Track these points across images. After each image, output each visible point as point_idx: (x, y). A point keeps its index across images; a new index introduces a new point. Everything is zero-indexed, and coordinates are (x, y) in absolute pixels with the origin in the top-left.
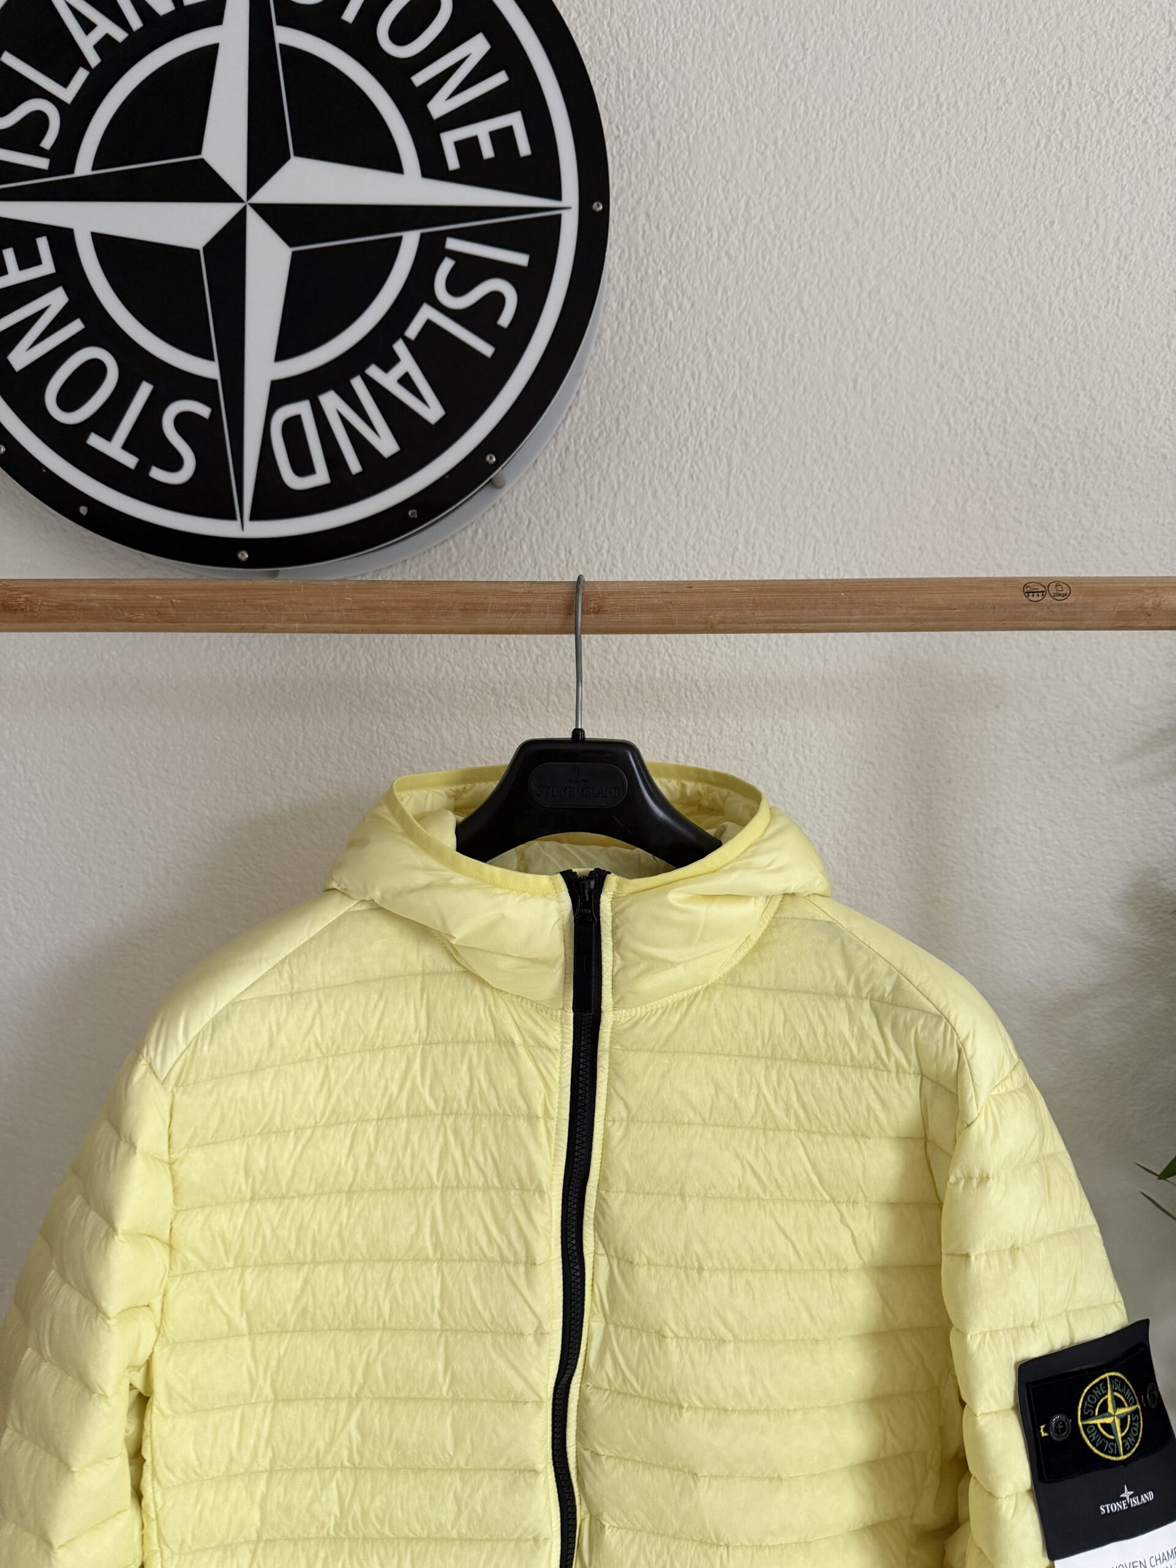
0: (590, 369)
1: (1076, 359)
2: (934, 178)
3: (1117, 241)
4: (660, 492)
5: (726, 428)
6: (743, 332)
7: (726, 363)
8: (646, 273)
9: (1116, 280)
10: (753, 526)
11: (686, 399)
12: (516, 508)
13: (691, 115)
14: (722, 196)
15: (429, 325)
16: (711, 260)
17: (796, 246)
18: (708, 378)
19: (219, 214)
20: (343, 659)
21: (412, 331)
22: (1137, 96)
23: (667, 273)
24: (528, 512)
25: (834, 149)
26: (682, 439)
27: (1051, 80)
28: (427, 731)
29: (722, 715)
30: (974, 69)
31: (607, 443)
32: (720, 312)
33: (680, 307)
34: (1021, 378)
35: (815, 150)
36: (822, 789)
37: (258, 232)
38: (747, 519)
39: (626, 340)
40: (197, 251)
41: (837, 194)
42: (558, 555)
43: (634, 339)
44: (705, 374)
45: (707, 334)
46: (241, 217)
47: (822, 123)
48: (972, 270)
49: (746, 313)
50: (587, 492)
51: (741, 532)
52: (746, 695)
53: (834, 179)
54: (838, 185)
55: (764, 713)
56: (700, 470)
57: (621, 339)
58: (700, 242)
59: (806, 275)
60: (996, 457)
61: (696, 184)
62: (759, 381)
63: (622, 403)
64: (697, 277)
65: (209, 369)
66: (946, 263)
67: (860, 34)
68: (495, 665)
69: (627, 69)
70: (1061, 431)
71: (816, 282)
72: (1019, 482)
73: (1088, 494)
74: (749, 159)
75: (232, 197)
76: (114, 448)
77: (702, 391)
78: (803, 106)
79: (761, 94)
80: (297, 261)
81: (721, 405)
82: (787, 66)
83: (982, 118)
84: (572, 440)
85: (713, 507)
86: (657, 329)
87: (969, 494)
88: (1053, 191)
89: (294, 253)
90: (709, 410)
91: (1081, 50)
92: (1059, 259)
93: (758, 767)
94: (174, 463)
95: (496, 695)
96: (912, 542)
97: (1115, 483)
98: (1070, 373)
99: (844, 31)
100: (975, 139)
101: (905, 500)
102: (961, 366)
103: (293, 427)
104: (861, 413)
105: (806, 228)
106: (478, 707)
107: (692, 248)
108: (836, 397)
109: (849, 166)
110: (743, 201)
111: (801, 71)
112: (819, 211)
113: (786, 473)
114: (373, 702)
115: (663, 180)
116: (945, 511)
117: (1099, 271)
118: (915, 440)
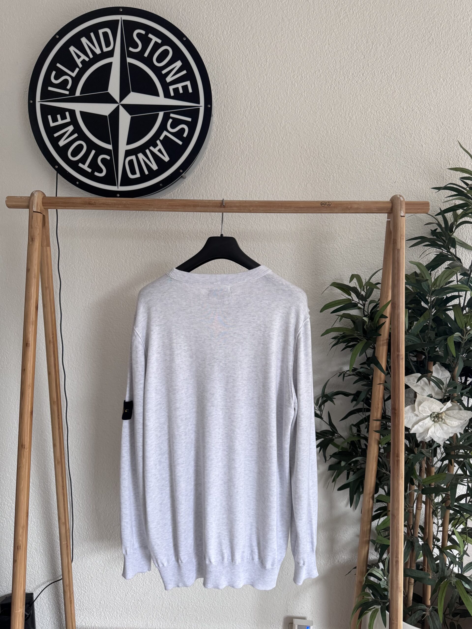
0: (209, 147)
1: (337, 146)
2: (300, 97)
3: (349, 114)
4: (227, 180)
5: (244, 163)
6: (249, 138)
7: (245, 146)
8: (224, 121)
9: (348, 125)
11: (234, 155)
12: (189, 184)
13: (236, 79)
14: (244, 101)
15: (166, 136)
16: (241, 118)
17: (263, 114)
19: (113, 107)
21: (162, 138)
23: (230, 121)
24: (192, 185)
25: (274, 89)
26: (233, 166)
27: (332, 70)
28: (165, 243)
30: (312, 67)
31: (213, 167)
32: (243, 132)
33: (233, 131)
34: (322, 151)
35: (269, 88)
36: (268, 260)
37: (122, 112)
38: (250, 188)
39: (218, 139)
40: (107, 116)
41: (275, 100)
42: (200, 197)
43: (220, 139)
44: (239, 149)
45: (240, 138)
46: (118, 107)
47: (271, 81)
48: (310, 121)
49: (250, 132)
50: (208, 180)
51: (248, 191)
54: (275, 98)
56: (237, 174)
58: (238, 113)
59: (266, 122)
60: (315, 172)
61: (237, 97)
62: (253, 151)
63: (217, 156)
64: (237, 123)
65: (109, 147)
66: (303, 119)
67: (281, 57)
69: (220, 66)
70: (333, 165)
71: (268, 124)
72: (321, 179)
73: (340, 182)
74: (252, 91)
75: (116, 102)
76: (85, 167)
77: (238, 153)
78: (266, 77)
79: (255, 73)
80: (132, 119)
81: (243, 157)
82: (262, 66)
83: (314, 81)
84: (204, 166)
85: (241, 184)
86: (227, 136)
87: (308, 182)
89: (131, 117)
90: (240, 158)
91: (340, 62)
92: (333, 119)
93: (252, 254)
94: (101, 171)
95: (184, 234)
96: (293, 195)
97: (347, 179)
99: (277, 56)
100: (311, 86)
101: (291, 183)
102: (307, 147)
103: (131, 162)
104: (280, 160)
105: (266, 110)
106: (178, 237)
107: (236, 115)
108: (273, 156)
109: (278, 93)
110: (250, 102)
111: (265, 67)
112: (270, 105)
113: (260, 176)
114: (151, 235)
115: (229, 96)
116: (302, 186)
117: (344, 122)
118: (294, 167)
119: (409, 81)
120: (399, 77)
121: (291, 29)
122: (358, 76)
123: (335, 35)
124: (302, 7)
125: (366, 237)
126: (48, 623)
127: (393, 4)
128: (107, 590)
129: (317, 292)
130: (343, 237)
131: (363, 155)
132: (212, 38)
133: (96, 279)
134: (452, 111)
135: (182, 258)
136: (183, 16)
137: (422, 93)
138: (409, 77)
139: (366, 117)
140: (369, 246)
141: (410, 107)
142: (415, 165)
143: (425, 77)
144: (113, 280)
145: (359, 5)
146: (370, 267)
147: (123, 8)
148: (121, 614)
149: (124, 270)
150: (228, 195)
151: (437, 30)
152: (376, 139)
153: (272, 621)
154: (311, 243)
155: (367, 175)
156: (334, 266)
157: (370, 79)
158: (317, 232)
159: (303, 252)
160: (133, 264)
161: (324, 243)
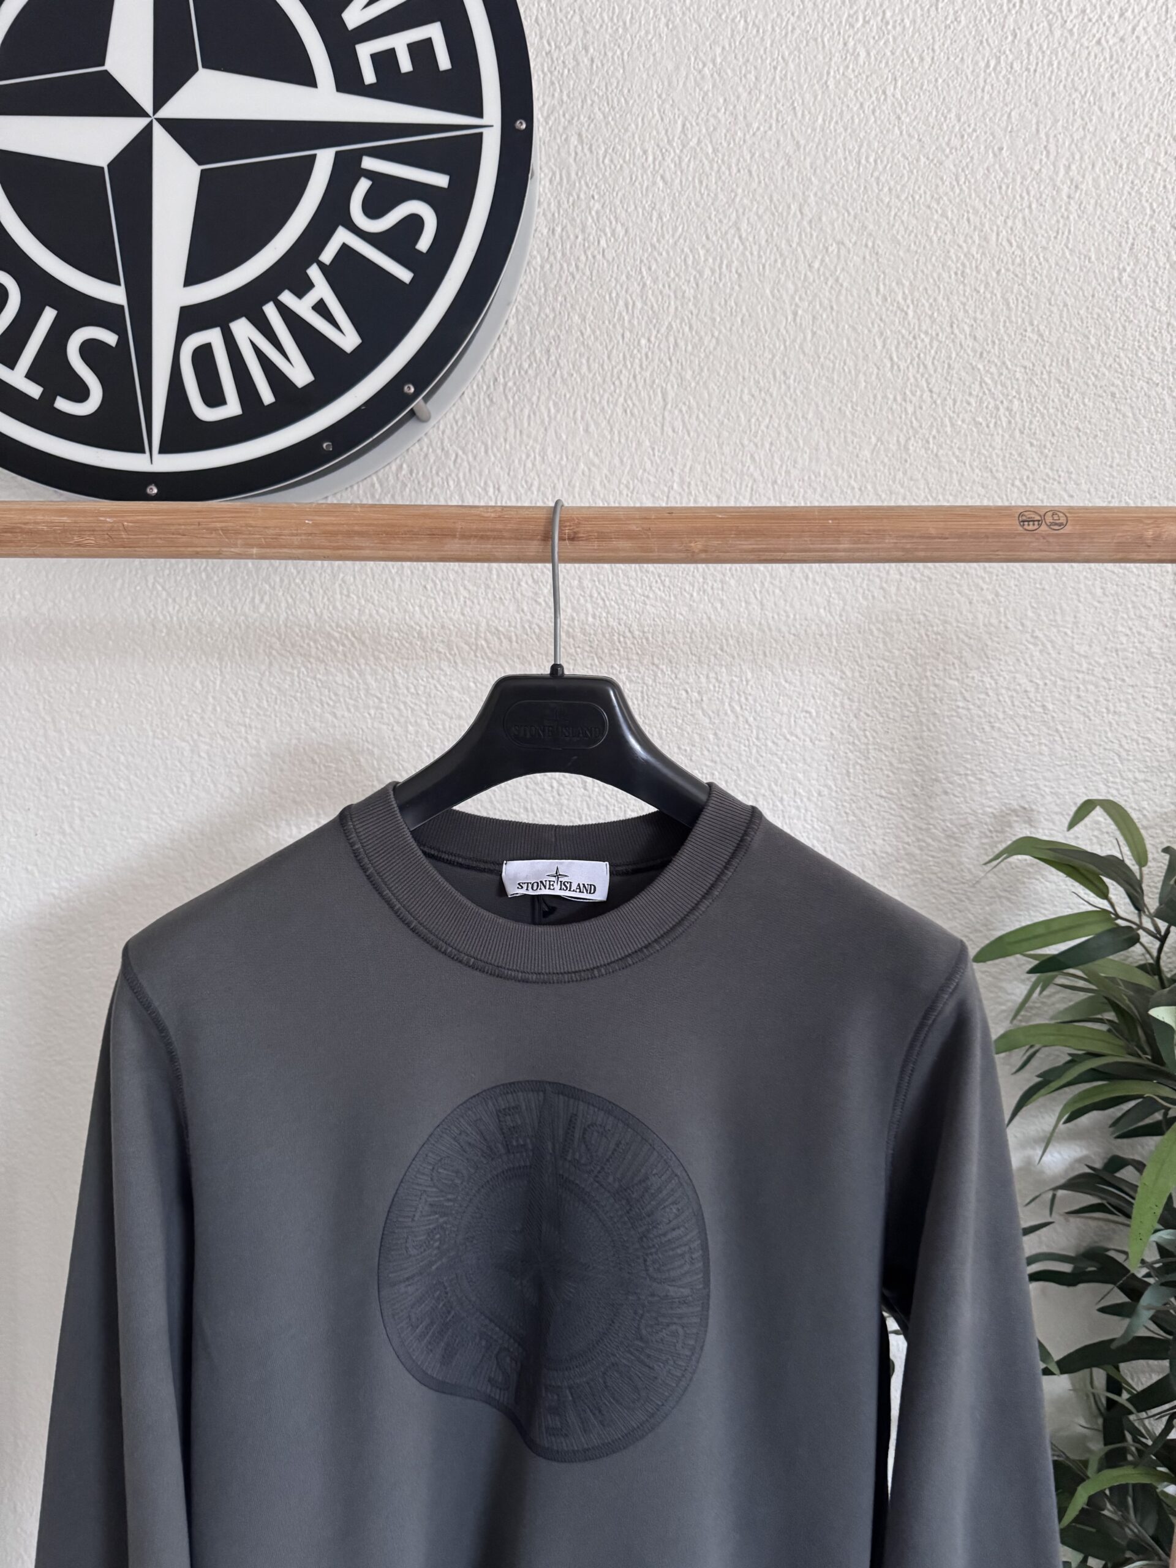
0: (519, 298)
2: (878, 100)
3: (1068, 168)
4: (592, 428)
5: (661, 361)
6: (679, 260)
7: (661, 292)
8: (578, 197)
9: (1066, 210)
10: (689, 464)
11: (619, 330)
12: (442, 443)
13: (625, 29)
14: (658, 117)
15: (345, 249)
16: (646, 184)
17: (734, 170)
18: (642, 308)
19: (125, 129)
20: (262, 600)
21: (328, 255)
22: (1091, 16)
23: (601, 196)
24: (455, 447)
25: (775, 68)
26: (615, 371)
28: (351, 676)
29: (656, 661)
31: (536, 375)
32: (655, 239)
33: (613, 233)
34: (966, 311)
35: (755, 68)
36: (758, 738)
38: (682, 458)
39: (557, 267)
40: (102, 169)
41: (777, 115)
42: (487, 492)
43: (565, 265)
44: (639, 305)
45: (641, 261)
46: (148, 129)
47: (762, 39)
48: (917, 197)
49: (681, 241)
50: (516, 427)
51: (677, 471)
52: (681, 641)
53: (774, 99)
54: (778, 106)
55: (699, 660)
56: (634, 404)
57: (551, 266)
58: (634, 164)
59: (745, 201)
60: (939, 395)
61: (631, 102)
62: (695, 312)
63: (552, 333)
64: (631, 203)
65: (114, 294)
66: (890, 190)
68: (420, 606)
70: (1007, 368)
71: (754, 209)
72: (963, 421)
73: (1035, 433)
74: (687, 78)
75: (138, 111)
76: (17, 377)
77: (636, 323)
78: (742, 22)
79: (699, 9)
80: (206, 179)
81: (656, 337)
83: (930, 38)
84: (501, 371)
85: (647, 443)
86: (590, 257)
87: (911, 432)
88: (1002, 115)
89: (203, 171)
90: (643, 342)
92: (1008, 187)
95: (424, 640)
96: (852, 482)
97: (1063, 423)
98: (1017, 306)
100: (922, 59)
101: (845, 437)
102: (905, 299)
103: (203, 356)
104: (801, 347)
105: (745, 152)
106: (404, 651)
107: (626, 171)
108: (775, 330)
109: (790, 87)
110: (680, 122)
112: (758, 133)
113: (723, 409)
114: (293, 646)
115: (596, 99)
116: (887, 450)
117: (1049, 200)
118: (857, 376)
122: (1105, 19)
125: (1137, 644)
129: (953, 860)
130: (1049, 645)
131: (1124, 327)
133: (77, 821)
135: (417, 732)
139: (1137, 181)
140: (1152, 683)
144: (144, 823)
146: (1156, 764)
149: (188, 781)
150: (597, 484)
154: (925, 670)
155: (1140, 405)
156: (1017, 761)
157: (1150, 29)
158: (949, 627)
159: (893, 704)
160: (225, 759)
161: (978, 668)
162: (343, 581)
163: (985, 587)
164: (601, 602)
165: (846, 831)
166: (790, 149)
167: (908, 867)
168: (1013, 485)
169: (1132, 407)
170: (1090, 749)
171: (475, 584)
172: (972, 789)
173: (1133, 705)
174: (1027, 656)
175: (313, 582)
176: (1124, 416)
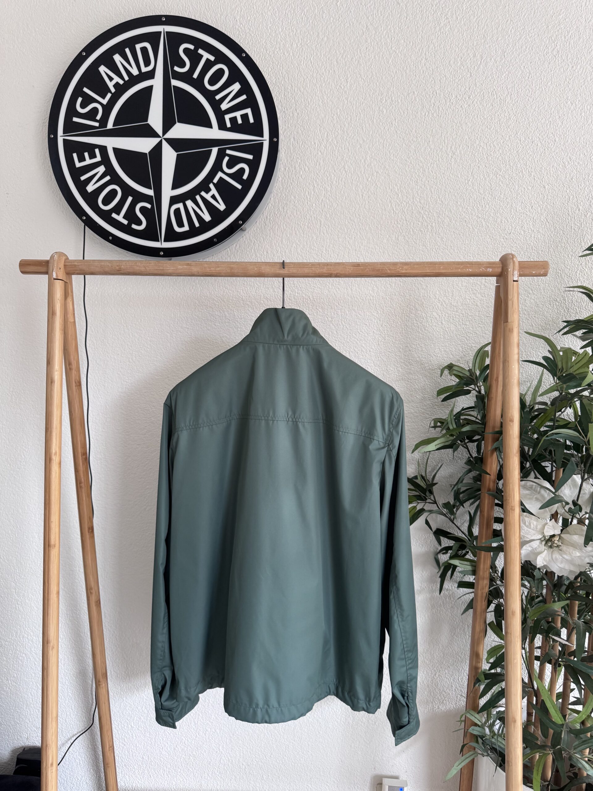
0: (275, 191)
1: (437, 188)
2: (390, 126)
3: (451, 148)
4: (297, 232)
5: (319, 211)
6: (325, 179)
7: (320, 189)
8: (293, 158)
9: (451, 161)
10: (328, 244)
11: (306, 201)
12: (250, 238)
13: (309, 104)
14: (319, 132)
15: (221, 178)
16: (315, 154)
17: (343, 149)
18: (314, 194)
19: (154, 142)
20: (193, 288)
21: (216, 180)
23: (300, 158)
24: (254, 239)
25: (357, 116)
26: (305, 214)
27: (430, 92)
28: (220, 313)
30: (404, 88)
31: (280, 216)
32: (318, 172)
33: (305, 169)
34: (418, 194)
35: (350, 116)
37: (166, 148)
38: (326, 242)
39: (286, 181)
40: (146, 154)
41: (357, 131)
42: (263, 253)
43: (289, 180)
44: (312, 193)
45: (313, 179)
46: (161, 142)
47: (353, 107)
48: (402, 157)
49: (326, 172)
50: (273, 232)
51: (324, 246)
52: (325, 301)
54: (358, 128)
55: (331, 308)
56: (311, 225)
58: (311, 147)
59: (347, 159)
60: (409, 221)
61: (310, 127)
63: (285, 202)
64: (310, 160)
65: (150, 192)
66: (393, 155)
67: (366, 76)
68: (242, 290)
69: (288, 88)
70: (431, 212)
71: (350, 162)
72: (417, 230)
73: (440, 234)
74: (328, 119)
75: (159, 136)
76: (120, 218)
77: (311, 199)
78: (346, 101)
79: (332, 97)
80: (178, 157)
81: (318, 203)
82: (341, 88)
83: (407, 106)
84: (268, 215)
85: (315, 238)
86: (297, 177)
87: (400, 234)
88: (430, 130)
89: (178, 155)
90: (314, 205)
91: (441, 82)
92: (432, 154)
94: (139, 223)
97: (449, 230)
99: (360, 75)
100: (404, 113)
101: (378, 236)
102: (398, 190)
103: (177, 211)
104: (364, 207)
105: (347, 143)
106: (237, 304)
107: (309, 150)
108: (356, 201)
109: (361, 121)
110: (326, 134)
111: (346, 89)
112: (351, 137)
113: (339, 227)
114: (202, 303)
115: (299, 126)
116: (392, 240)
117: (445, 158)
118: (382, 216)
119: (528, 105)
120: (515, 99)
121: (377, 40)
122: (463, 99)
123: (433, 48)
124: (391, 12)
125: (473, 302)
126: (78, 783)
127: (507, 7)
128: (152, 743)
129: (412, 372)
130: (444, 303)
131: (469, 199)
132: (277, 52)
133: (134, 358)
134: (582, 143)
135: (241, 331)
136: (241, 26)
137: (544, 119)
138: (528, 100)
139: (474, 152)
140: (477, 315)
141: (529, 138)
142: (535, 211)
143: (548, 100)
144: (155, 359)
145: (465, 9)
146: (478, 341)
147: (166, 16)
148: (169, 772)
149: (169, 346)
151: (563, 39)
152: (485, 179)
153: (356, 781)
154: (403, 311)
155: (474, 224)
156: (433, 340)
157: (478, 102)
158: (411, 297)
159: (393, 322)
160: (181, 339)
161: (421, 310)
162: (218, 282)
163: (423, 284)
164: (300, 289)
165: (378, 363)
166: (361, 142)
167: (398, 374)
168: (432, 251)
169: (472, 225)
170: (457, 337)
171: (260, 283)
172: (418, 349)
173: (471, 322)
174: (436, 306)
175: (209, 282)
176: (469, 228)
